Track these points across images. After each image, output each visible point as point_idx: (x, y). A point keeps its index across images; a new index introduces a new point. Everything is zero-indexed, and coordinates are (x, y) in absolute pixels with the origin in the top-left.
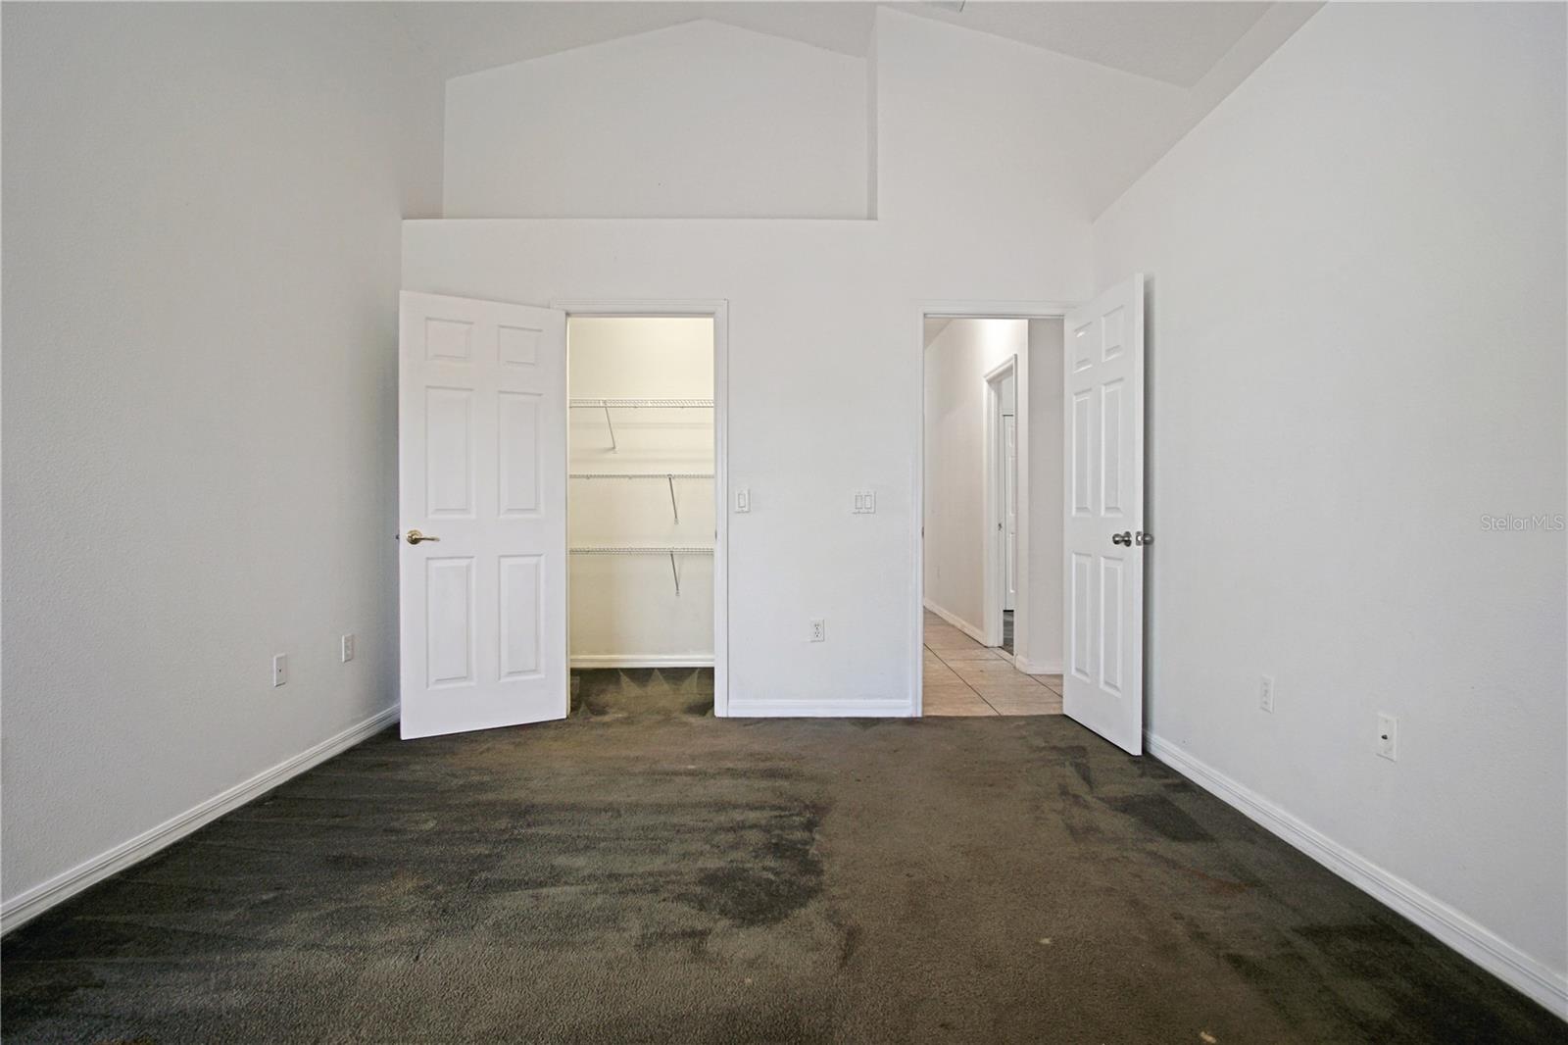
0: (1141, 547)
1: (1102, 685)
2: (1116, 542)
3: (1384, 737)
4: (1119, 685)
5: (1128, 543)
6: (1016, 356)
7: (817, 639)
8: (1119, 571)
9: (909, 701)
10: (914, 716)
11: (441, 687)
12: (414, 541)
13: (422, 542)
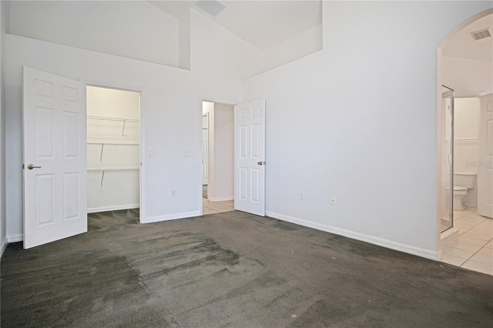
0: (264, 165)
1: (251, 200)
2: (259, 164)
3: (333, 201)
4: (258, 199)
5: (261, 164)
6: (209, 112)
7: (173, 195)
8: (258, 172)
9: (199, 211)
10: (201, 215)
11: (41, 226)
12: (31, 168)
13: (34, 169)
